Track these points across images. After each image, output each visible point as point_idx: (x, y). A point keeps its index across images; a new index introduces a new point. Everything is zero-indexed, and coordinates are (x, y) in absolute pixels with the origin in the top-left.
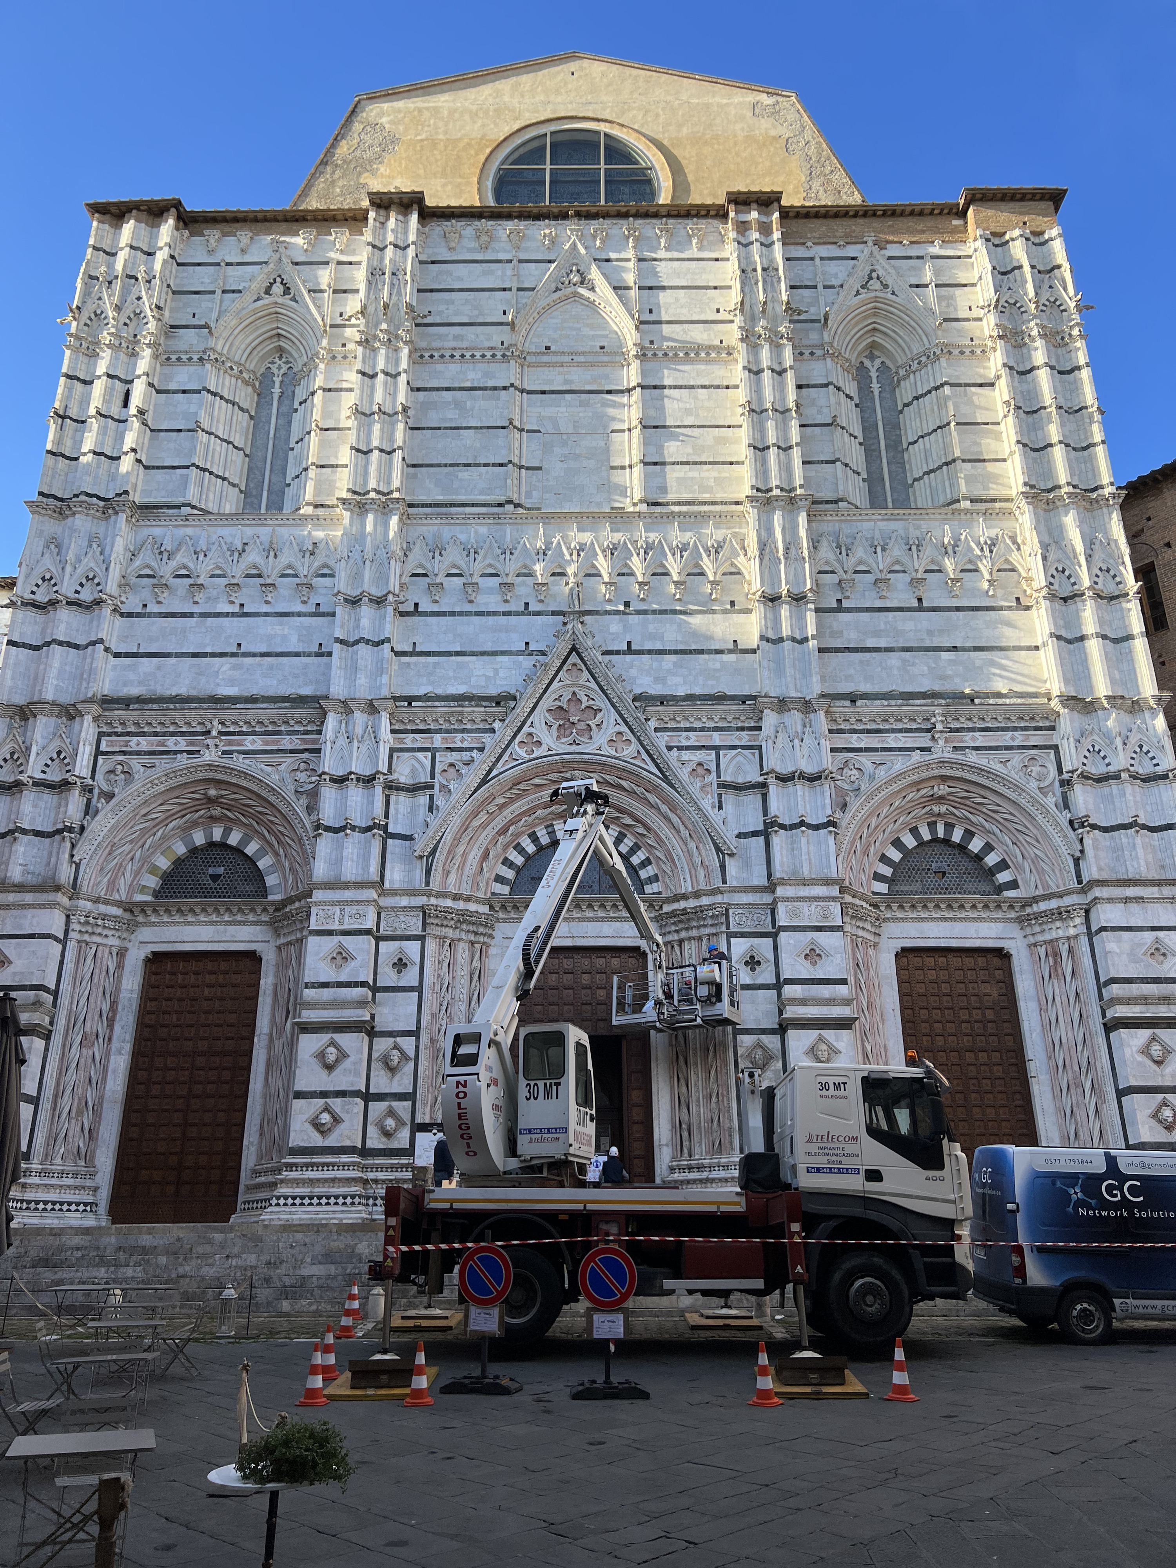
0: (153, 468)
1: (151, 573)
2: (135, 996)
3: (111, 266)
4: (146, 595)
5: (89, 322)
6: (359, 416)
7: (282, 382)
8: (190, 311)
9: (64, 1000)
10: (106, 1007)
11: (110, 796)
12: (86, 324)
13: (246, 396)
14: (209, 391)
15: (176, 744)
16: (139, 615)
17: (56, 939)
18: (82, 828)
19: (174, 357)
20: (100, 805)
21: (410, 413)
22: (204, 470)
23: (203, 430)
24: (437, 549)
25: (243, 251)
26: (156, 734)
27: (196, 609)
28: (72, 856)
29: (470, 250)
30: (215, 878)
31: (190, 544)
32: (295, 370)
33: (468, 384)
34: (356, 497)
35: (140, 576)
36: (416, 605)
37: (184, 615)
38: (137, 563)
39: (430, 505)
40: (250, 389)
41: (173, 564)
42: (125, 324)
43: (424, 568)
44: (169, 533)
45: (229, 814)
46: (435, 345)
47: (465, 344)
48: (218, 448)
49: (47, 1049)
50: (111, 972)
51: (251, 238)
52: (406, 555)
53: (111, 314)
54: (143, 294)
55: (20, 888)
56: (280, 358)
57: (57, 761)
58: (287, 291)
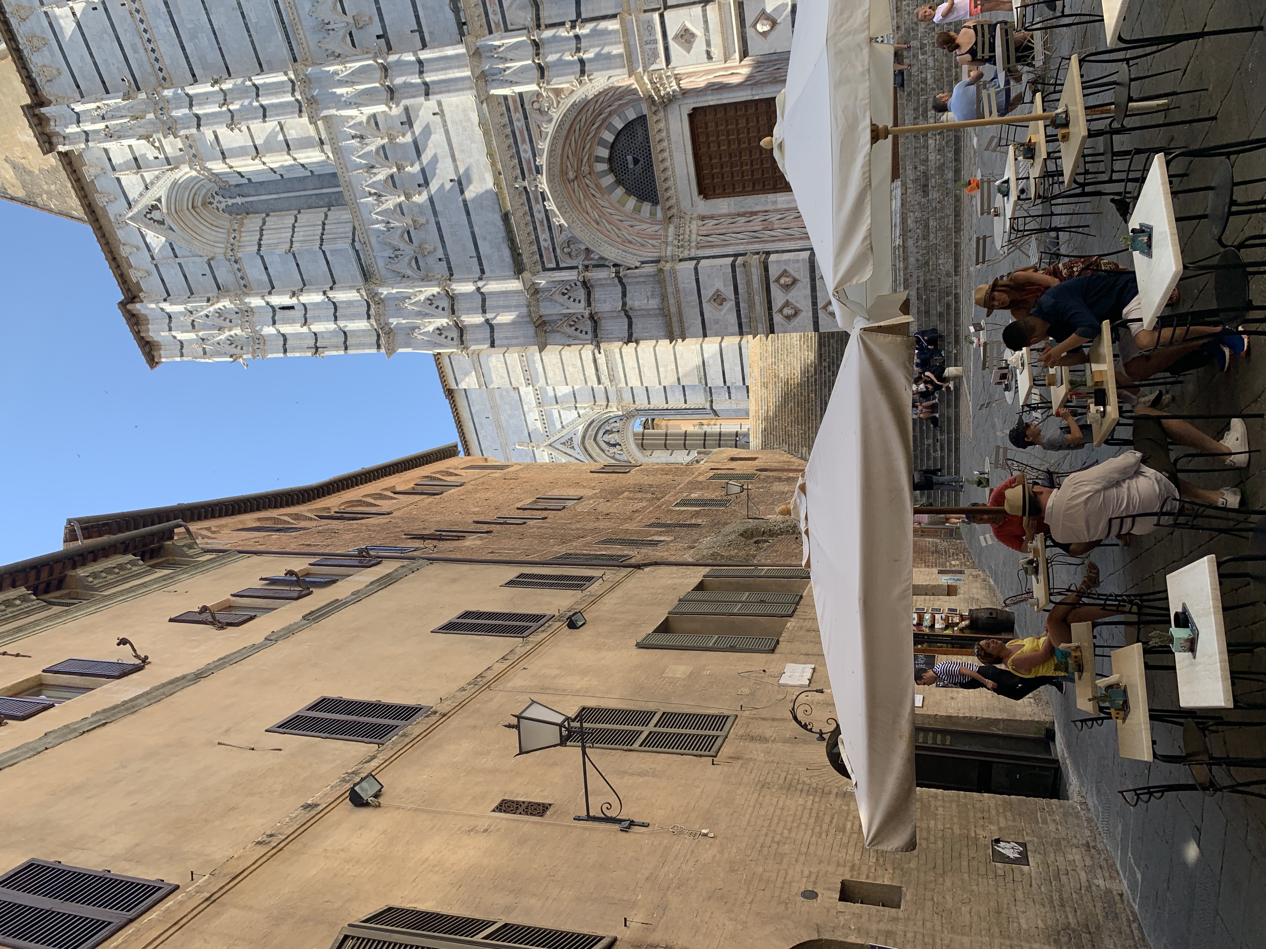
0: (332, 277)
1: (414, 261)
2: (732, 200)
3: (191, 341)
4: (431, 260)
5: (239, 347)
6: (235, 121)
7: (230, 198)
8: (202, 279)
9: (741, 249)
10: (744, 219)
11: (588, 251)
12: (242, 349)
13: (253, 223)
14: (259, 250)
15: (540, 212)
16: (448, 263)
17: (697, 264)
18: (615, 265)
19: (242, 282)
20: (596, 257)
21: (215, 77)
22: (322, 240)
23: (291, 247)
24: (325, 27)
25: (138, 249)
26: (535, 229)
27: (432, 221)
28: (636, 268)
29: (52, 54)
30: (636, 161)
31: (382, 236)
32: (217, 189)
33: (172, 29)
34: (304, 109)
35: (419, 268)
36: (378, 37)
37: (439, 229)
38: (409, 272)
39: (289, 43)
40: (245, 221)
41: (402, 246)
42: (231, 321)
43: (345, 36)
44: (379, 254)
45: (585, 160)
46: (150, 70)
47: (138, 41)
48: (301, 233)
49: (777, 252)
50: (716, 222)
51: (124, 245)
52: (339, 55)
53: (227, 333)
54: (202, 313)
55: (664, 298)
56: (211, 203)
57: (570, 294)
58: (154, 207)
